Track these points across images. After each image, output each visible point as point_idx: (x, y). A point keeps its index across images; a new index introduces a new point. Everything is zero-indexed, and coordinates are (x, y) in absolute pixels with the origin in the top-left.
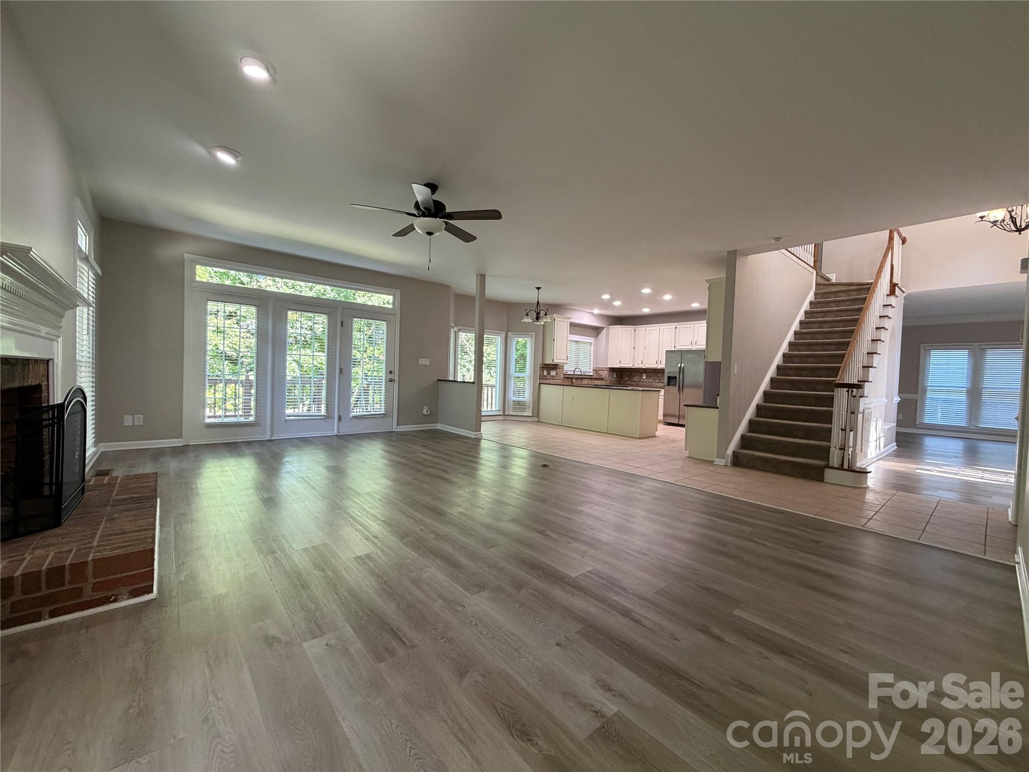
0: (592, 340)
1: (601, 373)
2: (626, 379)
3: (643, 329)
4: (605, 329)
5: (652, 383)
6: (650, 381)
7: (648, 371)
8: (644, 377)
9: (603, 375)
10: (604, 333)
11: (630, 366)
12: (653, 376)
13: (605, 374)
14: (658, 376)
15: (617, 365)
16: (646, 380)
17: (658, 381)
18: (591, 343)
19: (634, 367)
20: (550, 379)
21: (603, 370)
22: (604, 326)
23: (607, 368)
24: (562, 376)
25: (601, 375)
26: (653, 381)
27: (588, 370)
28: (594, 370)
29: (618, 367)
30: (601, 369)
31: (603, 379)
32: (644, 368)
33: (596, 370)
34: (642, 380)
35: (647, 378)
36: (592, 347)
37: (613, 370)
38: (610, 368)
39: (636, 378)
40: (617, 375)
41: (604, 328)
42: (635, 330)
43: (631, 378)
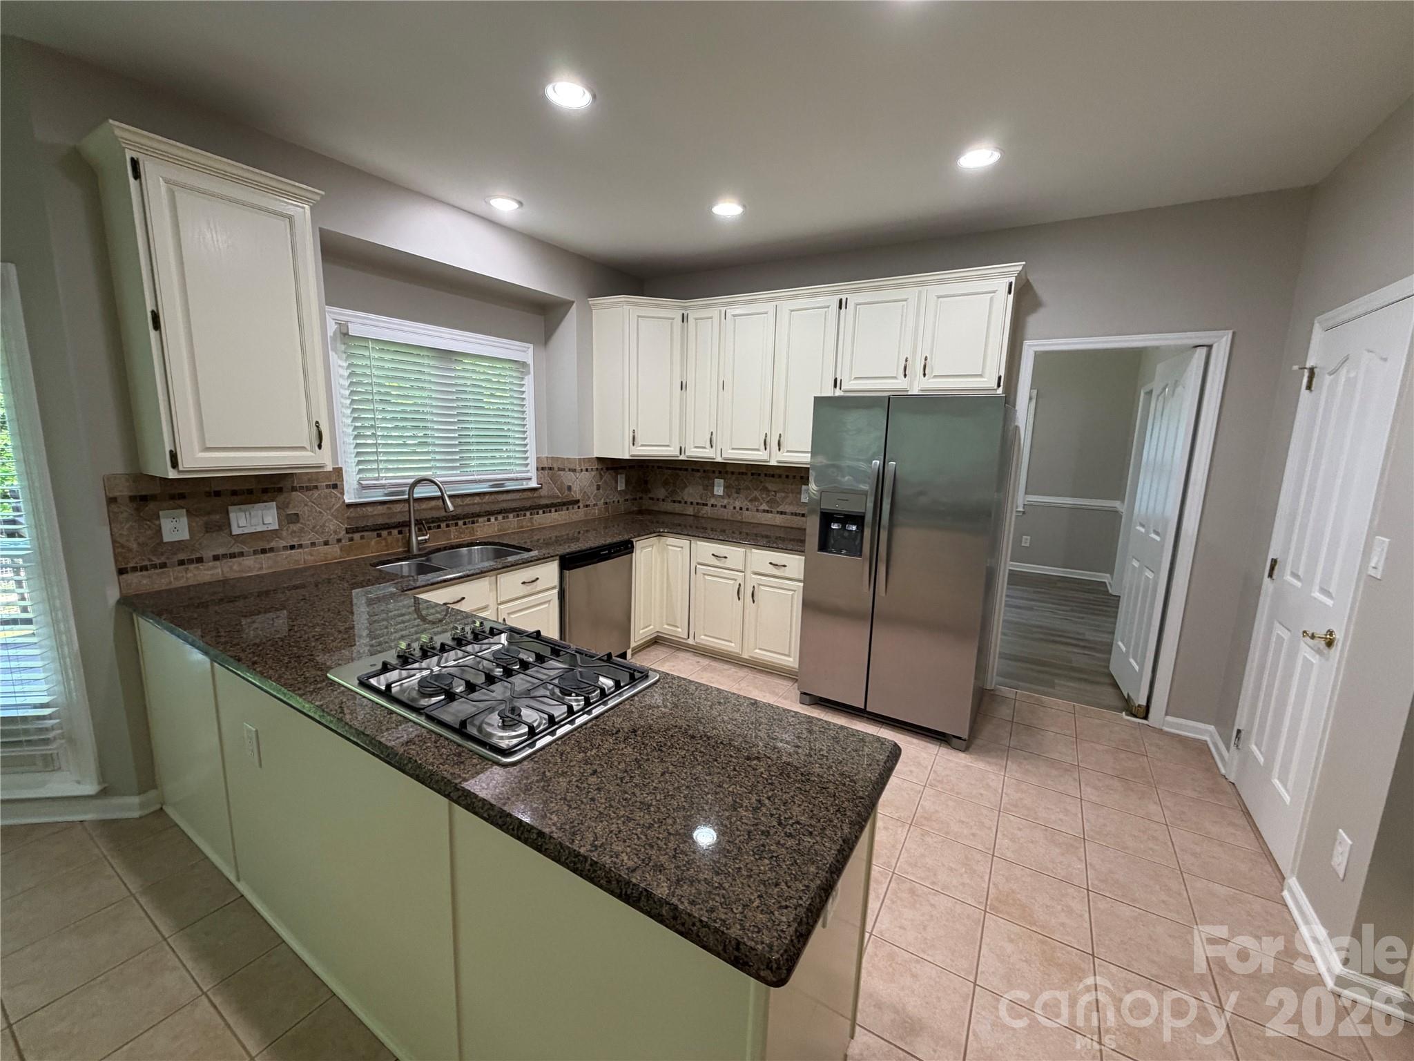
0: (524, 352)
1: (568, 478)
2: (661, 493)
3: (714, 313)
4: (575, 304)
5: (745, 513)
6: (738, 504)
7: (730, 469)
8: (719, 490)
9: (574, 488)
10: (570, 324)
11: (668, 451)
12: (747, 488)
13: (581, 483)
14: (766, 489)
15: (623, 451)
16: (726, 501)
17: (764, 507)
18: (524, 364)
19: (682, 458)
20: (241, 554)
21: (574, 471)
22: (572, 299)
23: (590, 460)
24: (334, 526)
25: (569, 488)
26: (746, 504)
27: (515, 471)
28: (541, 469)
29: (627, 457)
30: (567, 466)
31: (578, 501)
32: (719, 460)
33: (550, 469)
34: (713, 501)
35: (727, 494)
36: (529, 381)
37: (611, 466)
38: (599, 459)
39: (692, 493)
40: (627, 483)
41: (573, 302)
42: (684, 318)
43: (674, 492)
